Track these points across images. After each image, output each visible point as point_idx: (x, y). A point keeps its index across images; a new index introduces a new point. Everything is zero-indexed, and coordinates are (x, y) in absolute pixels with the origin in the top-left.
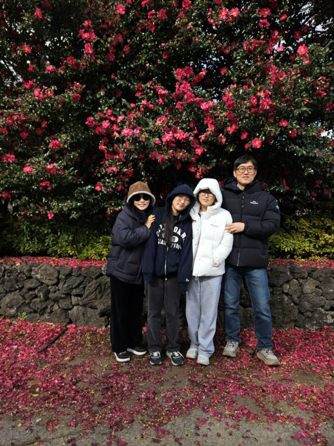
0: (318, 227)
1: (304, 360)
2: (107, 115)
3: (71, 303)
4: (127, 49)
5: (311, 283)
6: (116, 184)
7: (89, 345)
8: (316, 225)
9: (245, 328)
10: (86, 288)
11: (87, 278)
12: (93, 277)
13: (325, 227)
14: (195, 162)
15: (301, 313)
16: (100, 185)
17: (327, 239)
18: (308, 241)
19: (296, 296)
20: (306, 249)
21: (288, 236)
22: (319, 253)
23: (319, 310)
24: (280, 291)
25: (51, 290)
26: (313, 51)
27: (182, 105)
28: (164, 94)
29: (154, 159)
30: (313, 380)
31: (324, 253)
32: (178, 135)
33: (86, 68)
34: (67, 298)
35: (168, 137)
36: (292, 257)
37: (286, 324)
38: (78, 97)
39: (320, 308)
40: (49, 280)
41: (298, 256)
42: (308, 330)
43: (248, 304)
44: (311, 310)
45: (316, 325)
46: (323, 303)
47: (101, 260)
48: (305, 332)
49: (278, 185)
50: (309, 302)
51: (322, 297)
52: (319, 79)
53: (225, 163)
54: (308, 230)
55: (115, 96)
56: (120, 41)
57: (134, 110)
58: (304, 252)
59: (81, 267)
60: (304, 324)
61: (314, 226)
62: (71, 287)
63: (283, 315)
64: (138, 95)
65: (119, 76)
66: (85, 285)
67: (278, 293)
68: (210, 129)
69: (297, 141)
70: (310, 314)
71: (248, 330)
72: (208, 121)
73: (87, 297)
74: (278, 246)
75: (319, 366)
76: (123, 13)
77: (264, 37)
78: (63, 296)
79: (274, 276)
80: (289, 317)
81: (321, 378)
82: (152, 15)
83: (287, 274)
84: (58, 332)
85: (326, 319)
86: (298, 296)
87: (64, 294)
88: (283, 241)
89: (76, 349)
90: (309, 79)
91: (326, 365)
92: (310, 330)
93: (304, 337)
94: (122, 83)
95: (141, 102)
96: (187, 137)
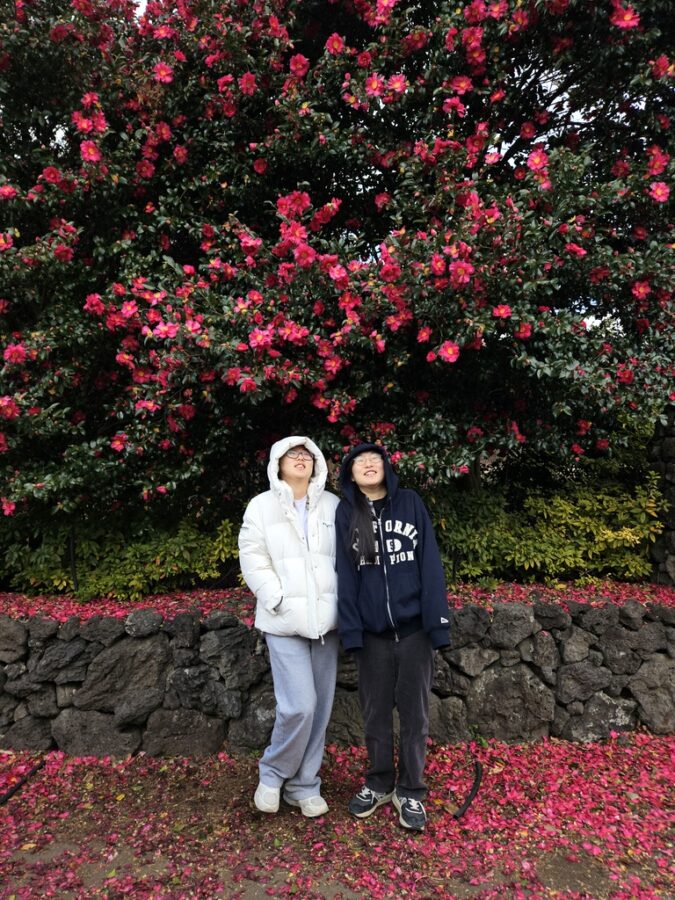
0: (590, 514)
1: (566, 824)
2: (134, 290)
3: (56, 702)
4: (181, 154)
5: (579, 639)
6: (158, 434)
7: (88, 806)
8: (588, 509)
9: (444, 744)
10: (91, 668)
11: (91, 645)
12: (106, 642)
13: (605, 513)
14: (325, 387)
15: (560, 704)
16: (121, 439)
17: (610, 541)
18: (571, 544)
19: (550, 668)
20: (568, 563)
21: (532, 533)
22: (596, 569)
23: (599, 698)
24: (514, 658)
25: (10, 674)
26: (558, 162)
27: (290, 270)
28: (252, 247)
29: (231, 383)
30: (584, 878)
31: (607, 570)
32: (285, 332)
33: (90, 191)
34: (45, 692)
35: (260, 337)
36: (540, 579)
37: (531, 731)
38: (67, 251)
39: (601, 694)
40: (6, 650)
41: (552, 578)
42: (577, 743)
43: (448, 690)
44: (583, 699)
45: (592, 730)
46: (605, 682)
47: (128, 599)
48: (571, 749)
49: (503, 434)
50: (576, 679)
51: (603, 669)
52: (571, 221)
53: (389, 389)
54: (569, 521)
55: (157, 250)
56: (165, 137)
57: (192, 278)
58: (563, 569)
59: (80, 620)
60: (570, 729)
61: (583, 512)
62: (54, 666)
63: (523, 711)
64: (206, 247)
65: (162, 208)
66: (89, 660)
67: (511, 663)
68: (352, 321)
69: (536, 344)
70: (580, 707)
71: (450, 749)
72: (346, 303)
73: (90, 688)
74: (509, 559)
75: (597, 837)
76: (168, 79)
77: (456, 134)
78: (37, 687)
79: (502, 626)
80: (535, 717)
81: (600, 871)
82: (227, 84)
83: (529, 622)
84: (19, 775)
85: (615, 717)
86: (554, 667)
87: (38, 683)
88: (521, 547)
89: (56, 818)
90: (550, 221)
91: (613, 834)
92: (581, 743)
93: (569, 761)
94: (169, 222)
95: (209, 263)
96: (306, 337)
